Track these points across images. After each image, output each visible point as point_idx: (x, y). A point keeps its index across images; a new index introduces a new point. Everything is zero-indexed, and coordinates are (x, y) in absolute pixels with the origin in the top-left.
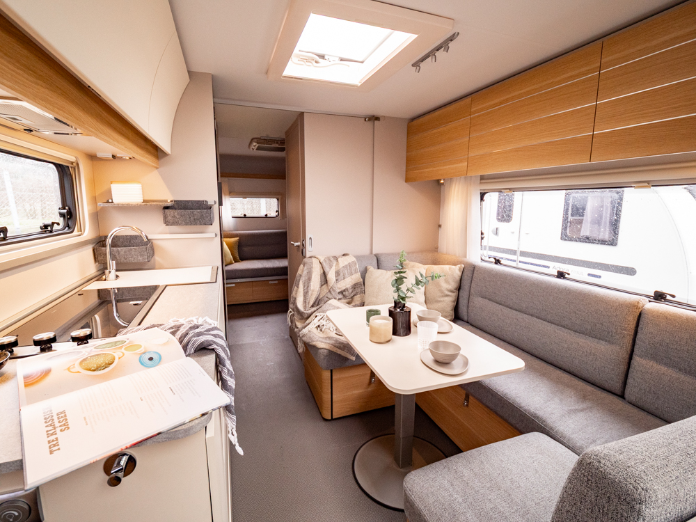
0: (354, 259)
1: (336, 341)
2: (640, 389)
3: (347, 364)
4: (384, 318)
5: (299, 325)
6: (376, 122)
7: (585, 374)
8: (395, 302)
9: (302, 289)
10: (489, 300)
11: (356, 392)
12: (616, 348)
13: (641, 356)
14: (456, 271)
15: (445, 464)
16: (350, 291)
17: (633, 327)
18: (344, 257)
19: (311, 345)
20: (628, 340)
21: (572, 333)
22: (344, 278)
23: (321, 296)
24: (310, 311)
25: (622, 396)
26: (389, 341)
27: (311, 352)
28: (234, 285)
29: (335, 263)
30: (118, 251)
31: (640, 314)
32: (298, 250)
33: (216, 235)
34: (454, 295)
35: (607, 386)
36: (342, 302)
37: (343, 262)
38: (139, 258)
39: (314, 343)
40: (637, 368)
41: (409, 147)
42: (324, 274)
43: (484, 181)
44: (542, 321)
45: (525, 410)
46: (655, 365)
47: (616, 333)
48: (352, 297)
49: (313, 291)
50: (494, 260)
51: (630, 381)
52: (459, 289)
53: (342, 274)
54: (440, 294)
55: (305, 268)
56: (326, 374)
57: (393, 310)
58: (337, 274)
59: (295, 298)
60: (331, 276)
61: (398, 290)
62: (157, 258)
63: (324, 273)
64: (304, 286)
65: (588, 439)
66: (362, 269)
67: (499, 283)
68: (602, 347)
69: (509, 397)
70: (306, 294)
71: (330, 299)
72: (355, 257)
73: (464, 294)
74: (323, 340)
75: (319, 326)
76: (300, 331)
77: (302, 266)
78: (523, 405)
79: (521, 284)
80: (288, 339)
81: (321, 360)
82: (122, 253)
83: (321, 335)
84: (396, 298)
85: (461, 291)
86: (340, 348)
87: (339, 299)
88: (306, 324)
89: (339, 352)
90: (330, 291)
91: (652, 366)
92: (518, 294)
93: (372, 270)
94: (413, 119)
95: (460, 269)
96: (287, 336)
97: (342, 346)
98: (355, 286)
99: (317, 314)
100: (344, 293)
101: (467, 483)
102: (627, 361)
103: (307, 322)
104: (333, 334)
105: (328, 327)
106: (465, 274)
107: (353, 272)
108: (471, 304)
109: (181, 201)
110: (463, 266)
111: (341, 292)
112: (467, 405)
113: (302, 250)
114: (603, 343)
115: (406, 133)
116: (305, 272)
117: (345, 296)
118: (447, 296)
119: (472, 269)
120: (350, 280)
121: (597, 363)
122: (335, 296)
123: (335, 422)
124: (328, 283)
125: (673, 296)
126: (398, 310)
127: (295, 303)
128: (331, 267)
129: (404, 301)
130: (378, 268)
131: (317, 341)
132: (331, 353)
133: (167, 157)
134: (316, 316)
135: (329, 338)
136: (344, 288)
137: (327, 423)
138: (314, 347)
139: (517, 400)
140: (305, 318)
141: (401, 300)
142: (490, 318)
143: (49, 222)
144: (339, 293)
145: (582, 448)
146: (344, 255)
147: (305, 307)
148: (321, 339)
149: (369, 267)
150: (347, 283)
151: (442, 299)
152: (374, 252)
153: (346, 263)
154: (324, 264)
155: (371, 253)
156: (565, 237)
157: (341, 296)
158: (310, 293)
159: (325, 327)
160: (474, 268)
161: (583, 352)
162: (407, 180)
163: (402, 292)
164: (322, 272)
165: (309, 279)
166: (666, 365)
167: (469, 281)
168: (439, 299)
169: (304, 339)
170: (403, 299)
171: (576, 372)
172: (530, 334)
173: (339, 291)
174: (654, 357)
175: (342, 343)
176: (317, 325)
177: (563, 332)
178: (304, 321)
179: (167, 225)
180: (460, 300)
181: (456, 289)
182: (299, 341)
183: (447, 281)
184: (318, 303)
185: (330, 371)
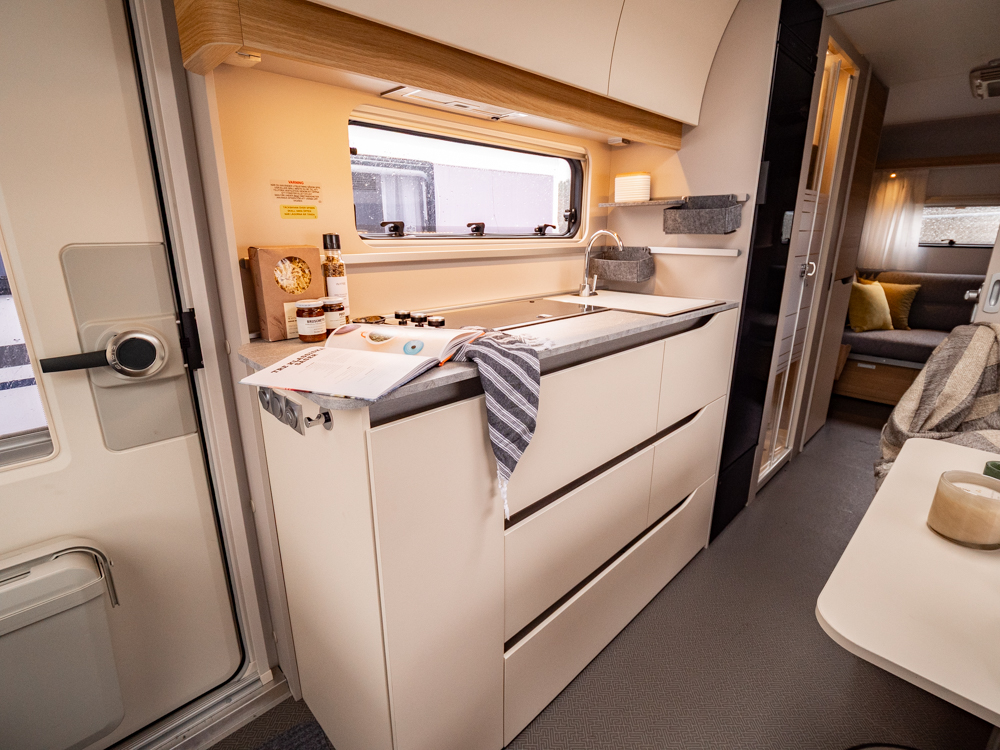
5: (888, 453)
9: (922, 388)
28: (874, 367)
30: (608, 265)
33: (740, 253)
38: (629, 277)
49: (950, 398)
55: (949, 345)
62: (658, 281)
64: (929, 383)
82: (612, 267)
109: (698, 197)
116: (943, 353)
133: (694, 130)
140: (901, 443)
143: (542, 225)
147: (914, 424)
165: (949, 370)
179: (667, 233)
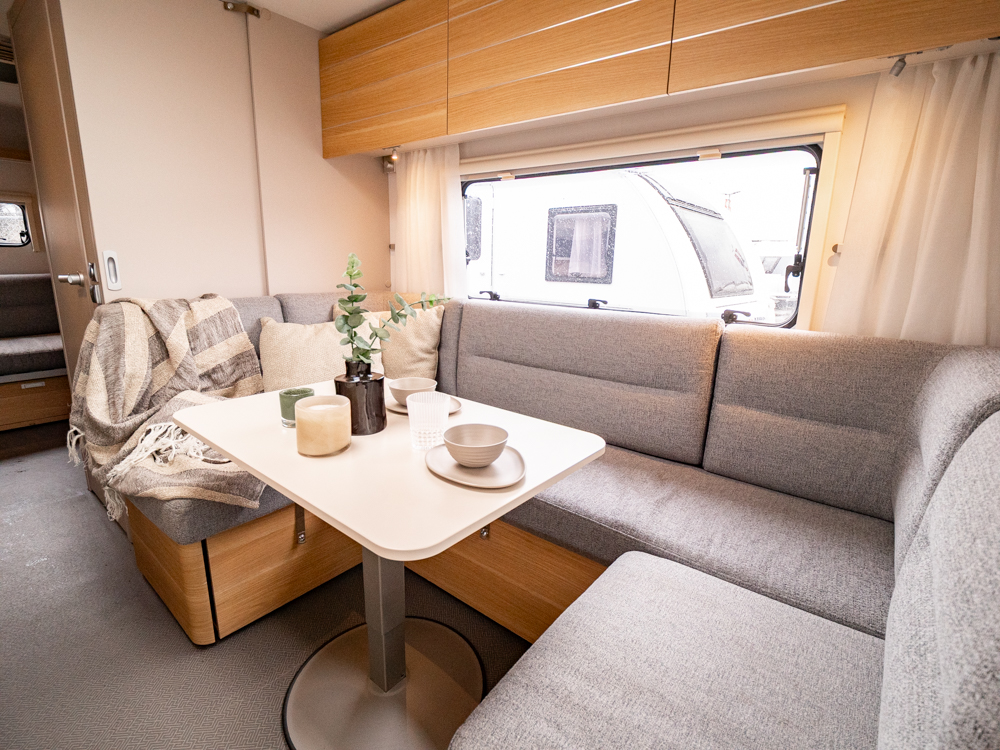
0: (230, 305)
1: (208, 476)
2: (728, 449)
3: (240, 519)
4: (327, 401)
5: (103, 458)
6: (251, 18)
7: (649, 445)
8: (348, 364)
9: (101, 376)
10: (492, 357)
11: (268, 570)
12: (691, 397)
13: (723, 402)
14: (432, 317)
15: (524, 681)
16: (228, 370)
17: (711, 362)
18: (204, 301)
19: (142, 499)
20: (707, 383)
21: (626, 386)
22: (211, 345)
23: (156, 388)
24: (130, 423)
25: (700, 465)
26: (346, 448)
27: (145, 512)
29: (183, 313)
31: (720, 342)
32: (81, 293)
34: (433, 358)
35: (679, 455)
36: (210, 396)
37: (203, 311)
39: (149, 492)
40: (721, 420)
41: (325, 88)
42: (159, 338)
43: (466, 161)
44: (580, 377)
45: (600, 520)
46: (744, 410)
47: (691, 375)
48: (235, 383)
49: (132, 376)
50: (489, 296)
51: (711, 440)
52: (439, 347)
53: (203, 336)
54: (410, 359)
55: (104, 326)
56: (192, 554)
57: (344, 380)
58: (193, 335)
59: (84, 399)
60: (177, 340)
61: (353, 337)
63: (158, 334)
64: (106, 369)
65: (702, 539)
66: (251, 324)
67: (507, 327)
68: (670, 400)
69: (567, 504)
70: (112, 387)
71: (181, 391)
72: (233, 301)
73: (448, 354)
74: (174, 481)
75: (158, 452)
76: (107, 471)
77: (93, 323)
78: (592, 512)
79: (543, 323)
80: (83, 499)
81: (174, 524)
83: (167, 469)
84: (349, 355)
85: (443, 350)
86: (219, 489)
87: (204, 390)
88: (121, 453)
89: (219, 497)
90: (178, 375)
91: (741, 413)
92: (539, 340)
93: (272, 323)
94: (329, 33)
95: (438, 313)
96: (82, 491)
97: (223, 483)
98: (238, 360)
99: (152, 427)
100: (214, 376)
101: (585, 708)
102: (706, 413)
103: (126, 447)
104: (198, 463)
105: (182, 450)
106: (447, 321)
107: (230, 330)
108: (461, 369)
110: (443, 308)
111: (207, 375)
112: (487, 536)
113: (92, 292)
114: (672, 392)
115: (316, 58)
116: (105, 336)
117: (216, 383)
118: (422, 360)
119: (459, 312)
120: (226, 348)
121: (666, 424)
122: (194, 384)
123: (225, 644)
124: (171, 355)
125: (748, 314)
126: (357, 380)
127: (83, 411)
128: (174, 321)
129: (368, 358)
130: (285, 321)
131: (158, 484)
132: (197, 505)
134: (149, 432)
135: (188, 473)
136: (213, 365)
137: (207, 653)
138: (152, 500)
139: (581, 505)
140: (116, 439)
141: (362, 358)
142: (496, 386)
144: (201, 377)
145: (701, 557)
146: (203, 297)
147: (114, 416)
148: (166, 480)
149: (265, 319)
150: (219, 353)
151: (413, 367)
152: (273, 292)
153: (212, 313)
154: (156, 315)
155: (267, 293)
156: (550, 277)
157: (206, 383)
158: (124, 382)
159: (174, 451)
160: (462, 309)
161: (645, 412)
162: (327, 154)
163: (361, 339)
164: (152, 332)
165: (119, 350)
166: (759, 407)
167: (456, 332)
168: (409, 368)
169: (121, 487)
170: (366, 353)
171: (634, 444)
172: (563, 400)
173: (201, 372)
174: (743, 400)
175: (224, 478)
176: (153, 450)
177: (613, 387)
178: (115, 447)
180: (443, 365)
181: (434, 348)
182: (107, 495)
183: (419, 336)
184: (149, 402)
185: (200, 544)
